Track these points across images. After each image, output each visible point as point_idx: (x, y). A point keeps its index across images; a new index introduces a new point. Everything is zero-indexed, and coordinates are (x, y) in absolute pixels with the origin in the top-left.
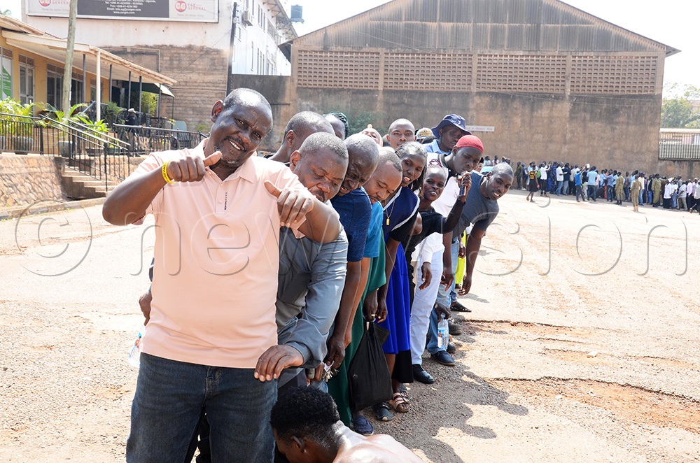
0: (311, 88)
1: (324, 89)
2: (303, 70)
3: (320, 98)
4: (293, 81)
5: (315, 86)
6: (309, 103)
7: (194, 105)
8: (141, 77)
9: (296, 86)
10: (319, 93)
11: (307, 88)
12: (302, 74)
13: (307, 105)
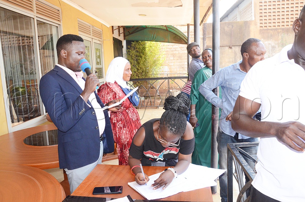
0: (272, 30)
1: (283, 29)
2: (263, 15)
3: (280, 37)
4: (256, 25)
5: (274, 28)
6: (270, 42)
7: (174, 52)
8: (128, 31)
9: (259, 28)
10: (278, 33)
11: (268, 29)
12: (263, 18)
13: (269, 44)
